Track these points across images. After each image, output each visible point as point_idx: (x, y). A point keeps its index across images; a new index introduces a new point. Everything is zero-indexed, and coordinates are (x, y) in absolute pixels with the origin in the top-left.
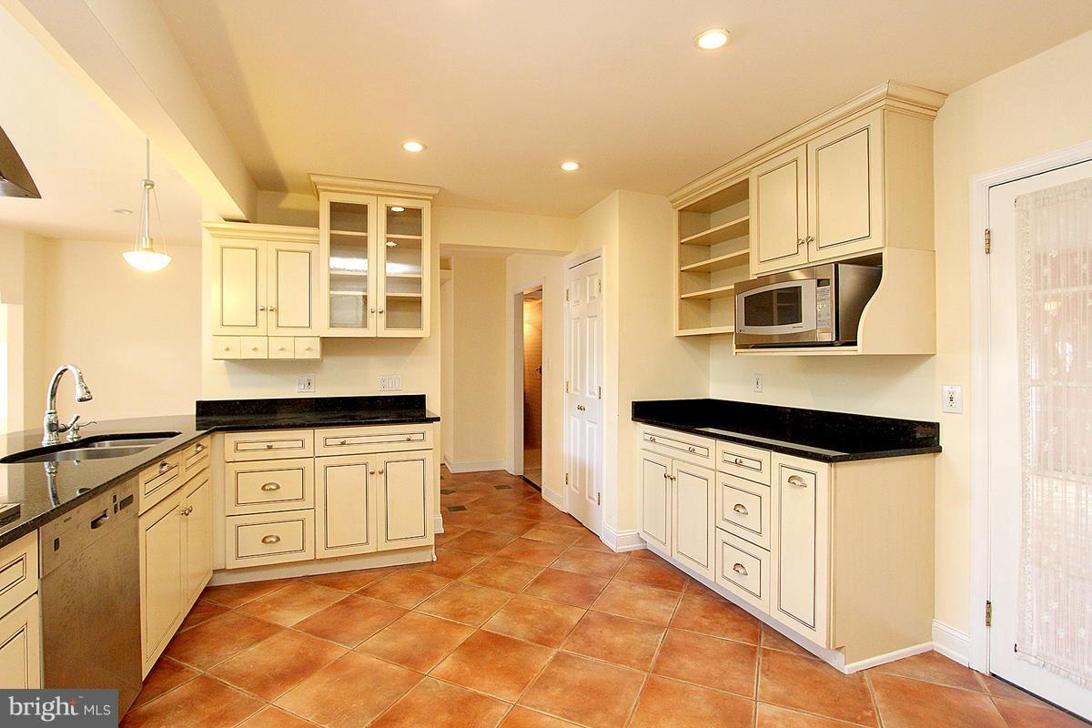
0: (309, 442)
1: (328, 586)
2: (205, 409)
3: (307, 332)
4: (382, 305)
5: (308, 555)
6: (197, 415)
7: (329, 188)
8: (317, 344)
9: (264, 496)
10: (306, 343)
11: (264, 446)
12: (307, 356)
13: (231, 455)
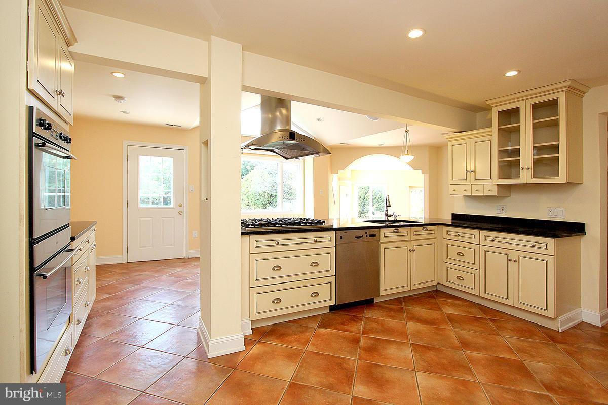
0: (477, 237)
1: (481, 310)
2: (455, 216)
3: (490, 182)
4: (530, 164)
5: (476, 292)
6: (452, 219)
7: (497, 104)
8: (495, 188)
9: (458, 258)
10: (490, 187)
11: (457, 234)
12: (490, 194)
13: (445, 236)
